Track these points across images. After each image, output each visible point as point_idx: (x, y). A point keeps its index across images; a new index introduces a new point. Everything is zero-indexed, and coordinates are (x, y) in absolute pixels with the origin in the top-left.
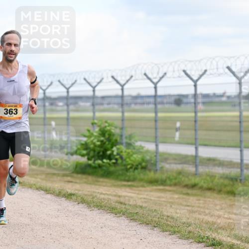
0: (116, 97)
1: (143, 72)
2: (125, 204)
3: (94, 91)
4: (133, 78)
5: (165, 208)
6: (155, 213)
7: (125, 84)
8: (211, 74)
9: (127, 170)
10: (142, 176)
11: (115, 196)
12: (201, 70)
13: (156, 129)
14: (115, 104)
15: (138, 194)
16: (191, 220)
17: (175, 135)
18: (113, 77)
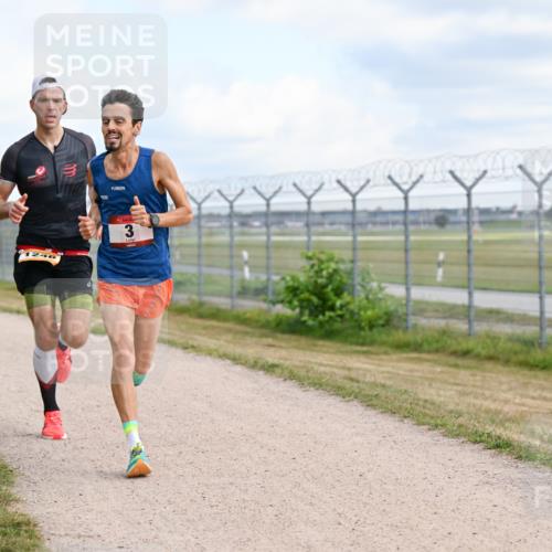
0: (344, 213)
1: (387, 174)
2: (358, 382)
3: (309, 203)
4: (371, 183)
5: (420, 388)
6: (405, 396)
7: (357, 193)
8: (493, 177)
9: (361, 328)
10: (384, 337)
11: (343, 368)
12: (478, 170)
13: (407, 263)
14: (341, 223)
15: (379, 365)
16: (462, 408)
17: (436, 272)
18: (339, 182)
